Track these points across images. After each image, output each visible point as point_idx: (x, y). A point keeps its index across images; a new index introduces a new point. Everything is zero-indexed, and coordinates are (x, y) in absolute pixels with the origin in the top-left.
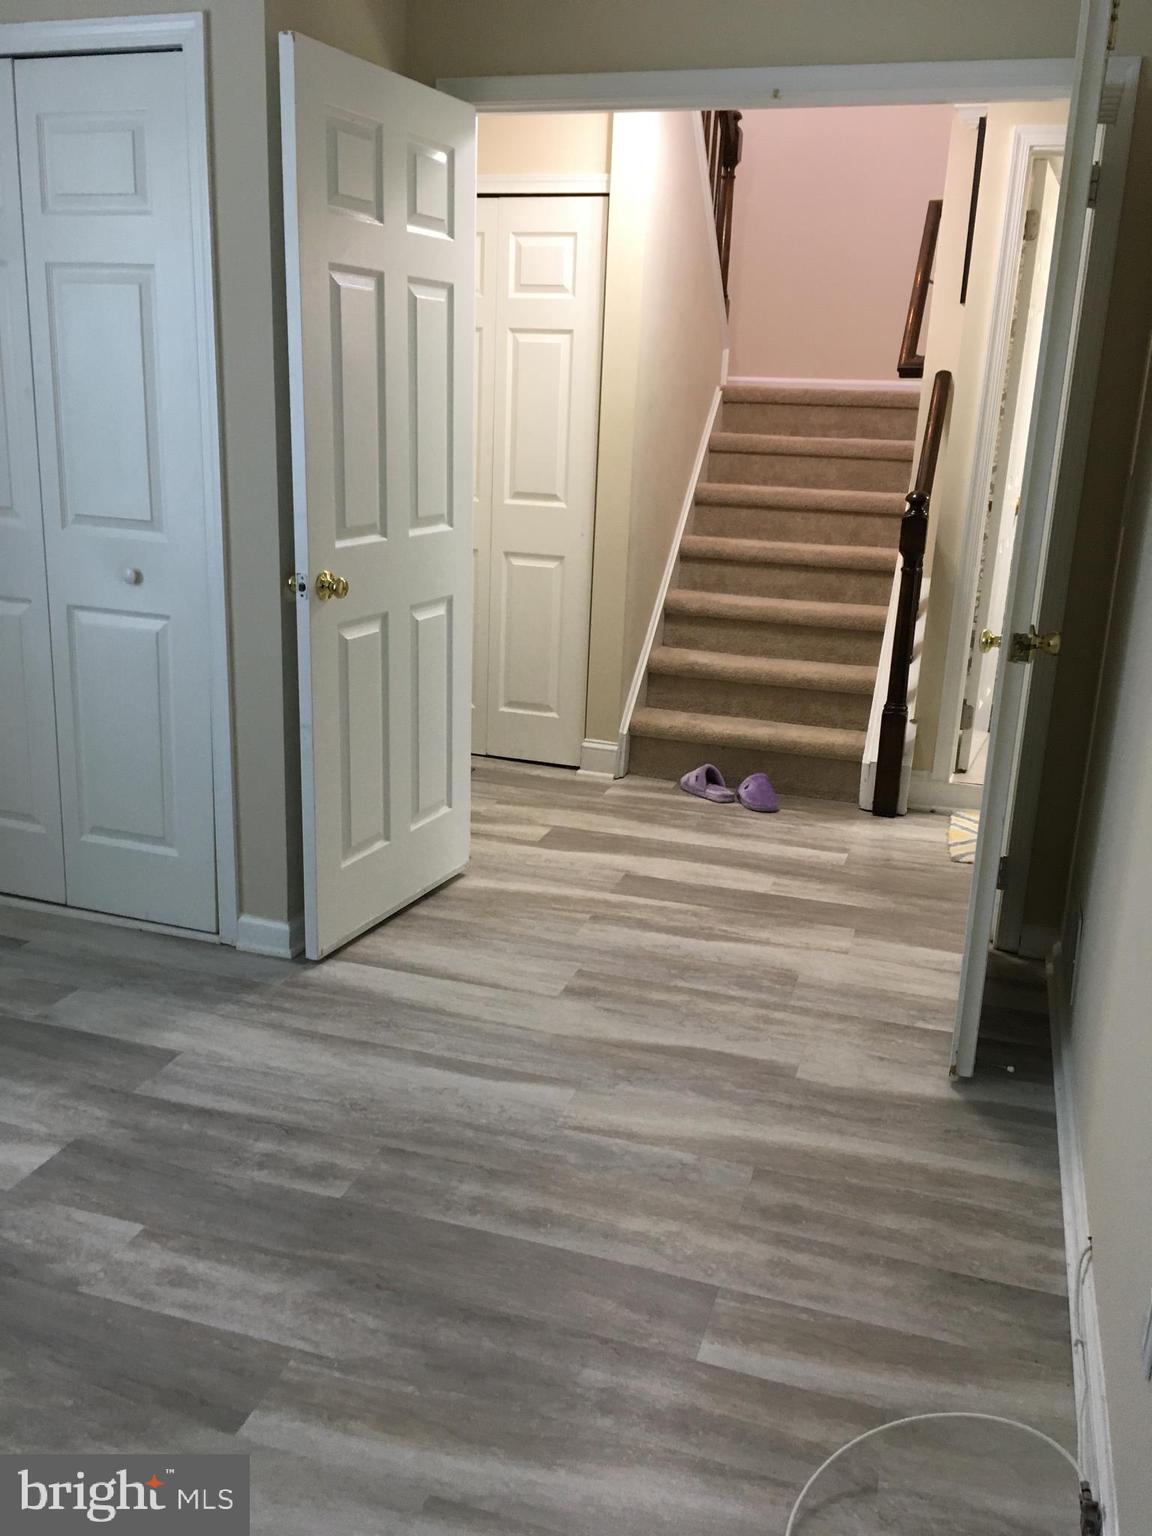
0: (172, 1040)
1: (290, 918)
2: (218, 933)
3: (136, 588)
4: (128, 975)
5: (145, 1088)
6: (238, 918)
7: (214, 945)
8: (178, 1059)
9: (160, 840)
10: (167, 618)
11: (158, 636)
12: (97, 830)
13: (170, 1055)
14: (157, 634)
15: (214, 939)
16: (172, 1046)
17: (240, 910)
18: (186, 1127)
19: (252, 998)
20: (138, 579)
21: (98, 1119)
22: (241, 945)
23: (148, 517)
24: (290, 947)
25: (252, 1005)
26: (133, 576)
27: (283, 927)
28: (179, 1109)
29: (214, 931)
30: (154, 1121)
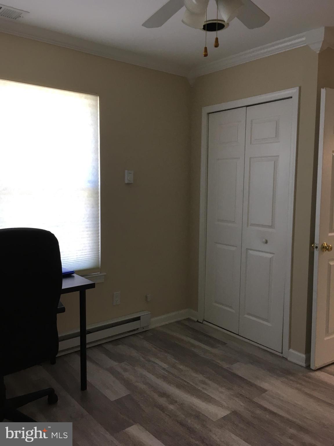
0: (265, 385)
1: (306, 353)
2: (282, 353)
3: (266, 245)
4: (255, 361)
5: (256, 400)
6: (289, 350)
7: (280, 356)
8: (267, 393)
9: (267, 320)
10: (274, 254)
11: (271, 259)
12: (249, 314)
13: (264, 391)
14: (270, 259)
15: (280, 355)
16: (266, 388)
17: (290, 347)
18: (267, 416)
19: (292, 378)
20: (266, 242)
21: (242, 406)
22: (289, 359)
23: (271, 225)
24: (305, 363)
25: (291, 380)
26: (265, 241)
27: (304, 356)
28: (265, 409)
29: (281, 352)
30: (258, 412)
